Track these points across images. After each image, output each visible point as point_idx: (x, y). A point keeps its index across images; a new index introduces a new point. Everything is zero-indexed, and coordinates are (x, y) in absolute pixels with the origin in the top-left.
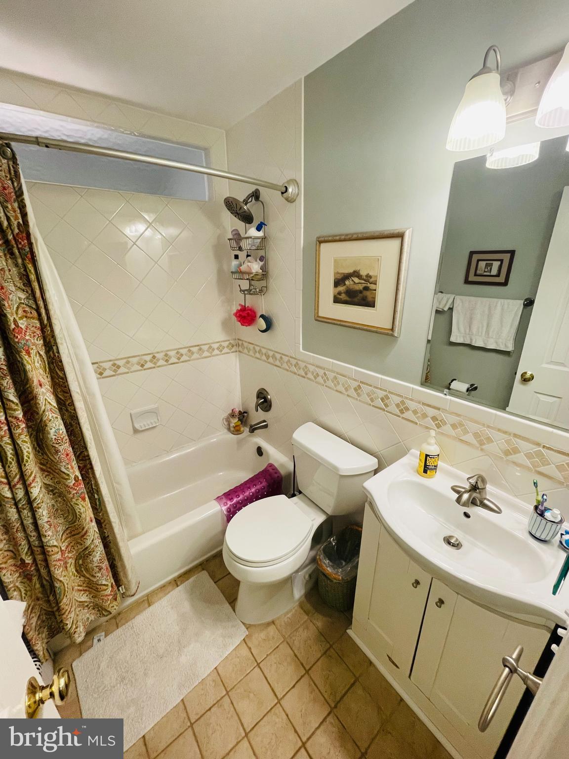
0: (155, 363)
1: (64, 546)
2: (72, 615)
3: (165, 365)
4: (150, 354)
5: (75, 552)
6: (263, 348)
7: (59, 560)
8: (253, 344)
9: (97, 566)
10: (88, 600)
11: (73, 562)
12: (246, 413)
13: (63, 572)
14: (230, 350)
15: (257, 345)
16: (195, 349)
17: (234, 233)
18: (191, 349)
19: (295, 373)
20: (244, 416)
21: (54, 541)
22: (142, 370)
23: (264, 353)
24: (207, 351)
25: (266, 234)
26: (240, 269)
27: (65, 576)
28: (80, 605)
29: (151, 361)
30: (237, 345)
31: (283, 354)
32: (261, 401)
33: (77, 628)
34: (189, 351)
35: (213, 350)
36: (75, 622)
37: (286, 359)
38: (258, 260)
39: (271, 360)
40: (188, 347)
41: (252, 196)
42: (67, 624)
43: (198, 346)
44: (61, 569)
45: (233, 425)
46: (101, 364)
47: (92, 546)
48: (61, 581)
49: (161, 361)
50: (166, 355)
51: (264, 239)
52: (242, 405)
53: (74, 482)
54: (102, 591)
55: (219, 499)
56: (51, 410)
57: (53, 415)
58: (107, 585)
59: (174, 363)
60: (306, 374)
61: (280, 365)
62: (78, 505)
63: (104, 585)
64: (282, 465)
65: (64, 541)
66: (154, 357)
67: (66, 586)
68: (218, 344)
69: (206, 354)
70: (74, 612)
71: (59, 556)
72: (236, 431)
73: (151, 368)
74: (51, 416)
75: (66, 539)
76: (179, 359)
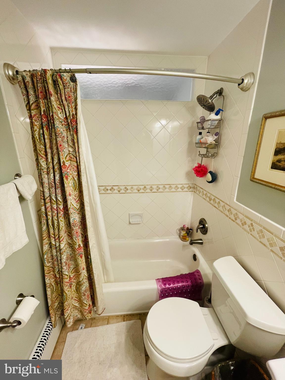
0: (145, 191)
1: (72, 275)
2: (69, 312)
3: (150, 192)
4: (143, 185)
5: (76, 281)
6: (209, 193)
7: (67, 282)
8: (202, 189)
9: (83, 293)
10: (79, 306)
11: (75, 285)
12: (192, 230)
13: (68, 289)
14: (189, 190)
15: (205, 191)
16: (167, 186)
17: (201, 118)
18: (165, 186)
19: (227, 216)
20: (190, 232)
21: (67, 272)
22: (138, 193)
23: (208, 196)
24: (174, 188)
25: (222, 117)
26: (200, 141)
27: (68, 291)
28: (74, 307)
29: (143, 189)
30: (194, 188)
31: (221, 200)
32: (201, 226)
33: (69, 319)
34: (164, 187)
35: (178, 188)
36: (69, 316)
37: (222, 204)
38: (214, 135)
39: (212, 202)
40: (163, 185)
41: (217, 93)
42: (65, 315)
43: (169, 185)
44: (67, 287)
45: (183, 235)
46: (120, 187)
47: (82, 282)
48: (66, 293)
49: (148, 190)
50: (151, 187)
51: (220, 120)
52: (191, 224)
53: (78, 247)
54: (84, 306)
55: (158, 280)
56: (73, 208)
57: (73, 211)
58: (87, 304)
59: (155, 192)
60: (236, 219)
61: (218, 207)
62: (78, 259)
63: (85, 304)
64: (206, 275)
65: (73, 273)
66: (145, 187)
67: (68, 296)
68: (182, 185)
69: (173, 190)
70: (70, 310)
71: (67, 280)
72: (183, 239)
73: (142, 193)
74: (72, 211)
75: (74, 272)
76: (158, 190)
